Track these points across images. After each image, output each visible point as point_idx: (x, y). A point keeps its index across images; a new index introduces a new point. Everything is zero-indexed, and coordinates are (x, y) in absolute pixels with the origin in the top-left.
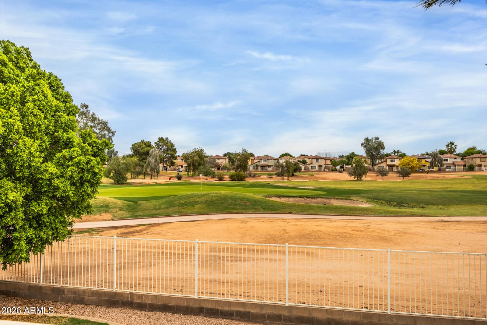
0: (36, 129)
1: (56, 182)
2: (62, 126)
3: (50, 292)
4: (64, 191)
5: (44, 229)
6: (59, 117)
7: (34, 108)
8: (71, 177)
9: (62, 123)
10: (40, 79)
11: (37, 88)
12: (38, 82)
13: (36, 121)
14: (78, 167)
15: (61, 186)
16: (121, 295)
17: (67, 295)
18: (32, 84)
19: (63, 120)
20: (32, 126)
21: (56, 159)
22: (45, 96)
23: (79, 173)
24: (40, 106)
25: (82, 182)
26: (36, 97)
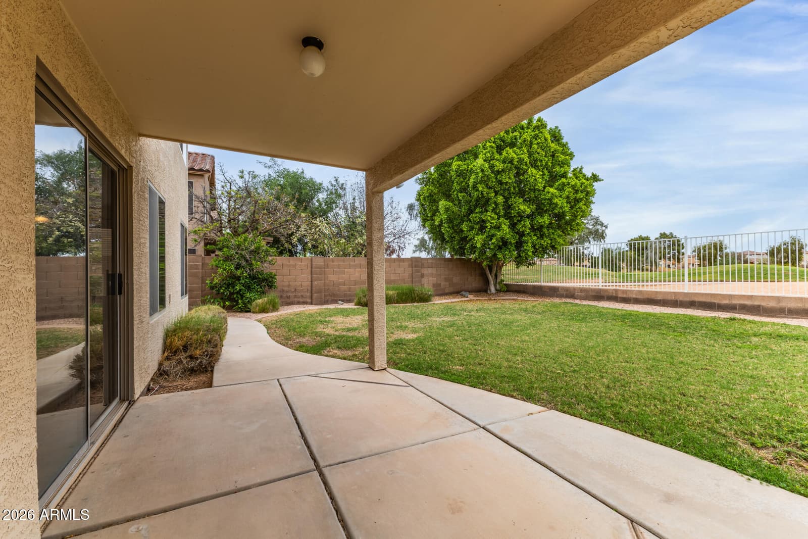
0: (539, 163)
1: (556, 200)
2: (559, 164)
3: (548, 290)
4: (561, 208)
5: (545, 239)
6: (558, 157)
7: (538, 148)
8: (568, 197)
9: (559, 162)
10: (543, 128)
11: (541, 134)
12: (541, 130)
13: (538, 158)
14: (573, 189)
15: (559, 203)
16: (606, 291)
17: (561, 292)
18: (537, 132)
19: (560, 159)
20: (536, 161)
21: (555, 186)
22: (546, 140)
23: (573, 194)
24: (542, 147)
25: (577, 201)
26: (539, 140)
